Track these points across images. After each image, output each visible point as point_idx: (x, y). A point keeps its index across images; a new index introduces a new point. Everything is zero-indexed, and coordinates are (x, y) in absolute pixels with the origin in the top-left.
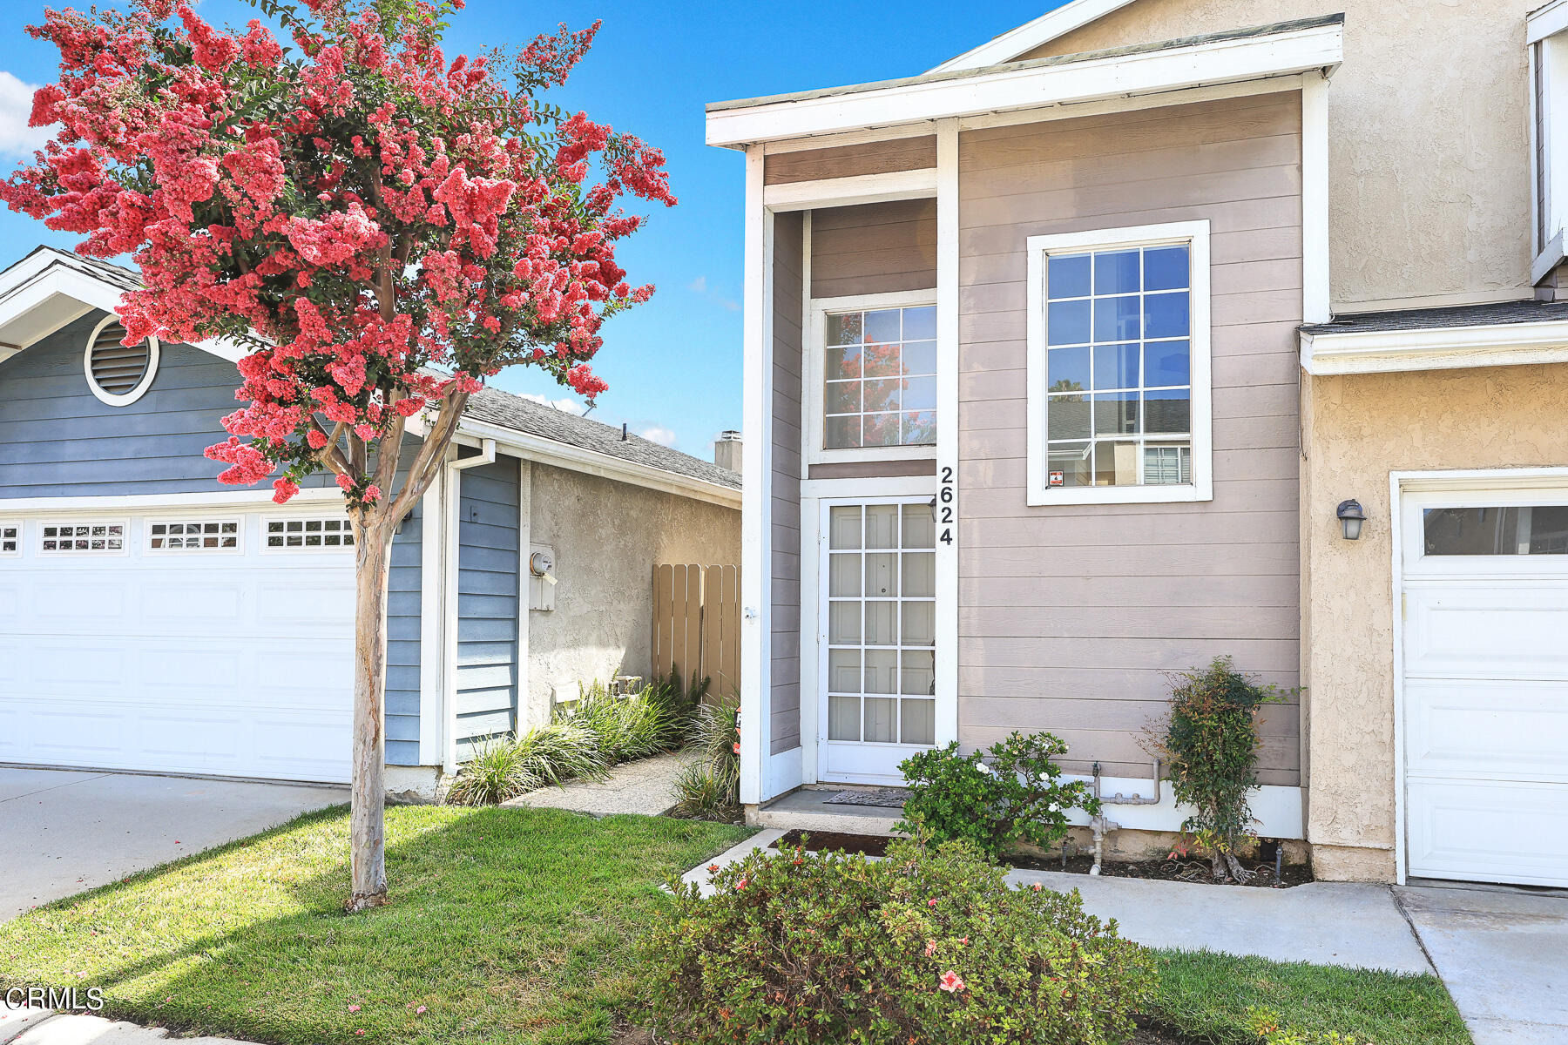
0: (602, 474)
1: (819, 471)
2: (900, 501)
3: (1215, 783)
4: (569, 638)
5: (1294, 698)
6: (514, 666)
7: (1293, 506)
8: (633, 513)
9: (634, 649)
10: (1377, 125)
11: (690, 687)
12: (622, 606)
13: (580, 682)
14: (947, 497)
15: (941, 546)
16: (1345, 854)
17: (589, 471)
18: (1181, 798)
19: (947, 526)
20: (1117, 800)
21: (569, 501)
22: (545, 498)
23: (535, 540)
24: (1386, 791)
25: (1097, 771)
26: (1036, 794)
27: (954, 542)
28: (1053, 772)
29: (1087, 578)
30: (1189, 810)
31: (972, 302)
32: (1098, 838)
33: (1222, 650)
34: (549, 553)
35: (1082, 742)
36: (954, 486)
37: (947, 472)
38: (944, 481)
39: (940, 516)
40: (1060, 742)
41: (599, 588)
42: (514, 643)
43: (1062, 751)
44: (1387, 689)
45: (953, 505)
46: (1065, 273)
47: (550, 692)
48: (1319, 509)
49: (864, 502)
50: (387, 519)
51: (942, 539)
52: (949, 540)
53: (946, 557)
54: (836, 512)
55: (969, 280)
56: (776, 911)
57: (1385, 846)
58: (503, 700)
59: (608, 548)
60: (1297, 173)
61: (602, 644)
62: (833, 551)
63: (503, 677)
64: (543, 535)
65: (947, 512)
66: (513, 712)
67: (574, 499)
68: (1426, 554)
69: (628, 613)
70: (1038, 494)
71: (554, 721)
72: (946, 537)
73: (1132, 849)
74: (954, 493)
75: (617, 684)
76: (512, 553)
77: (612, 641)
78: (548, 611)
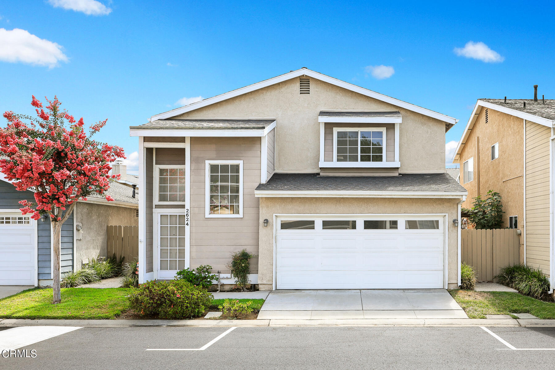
0: (95, 203)
1: (158, 206)
2: (178, 214)
3: (240, 273)
4: (86, 247)
5: (257, 257)
6: (73, 254)
7: (258, 219)
8: (101, 212)
9: (102, 249)
10: (291, 131)
11: (119, 260)
12: (99, 238)
13: (88, 258)
14: (187, 216)
15: (186, 226)
16: (264, 285)
17: (92, 202)
18: (235, 277)
19: (187, 222)
20: (223, 278)
21: (85, 210)
22: (79, 210)
23: (77, 221)
24: (272, 273)
25: (219, 272)
26: (205, 278)
27: (189, 225)
28: (209, 273)
29: (218, 233)
30: (236, 279)
31: (193, 173)
32: (219, 286)
33: (244, 247)
34: (81, 225)
35: (215, 267)
36: (189, 213)
37: (187, 210)
38: (187, 212)
39: (186, 220)
40: (211, 267)
41: (93, 233)
42: (73, 248)
43: (211, 269)
44: (272, 254)
45: (189, 217)
46: (214, 168)
47: (81, 261)
48: (261, 221)
49: (169, 214)
50: (61, 223)
51: (186, 225)
52: (188, 225)
53: (187, 229)
54: (162, 216)
55: (193, 168)
56: (151, 289)
57: (271, 283)
58: (70, 263)
59: (95, 222)
60: (260, 152)
61: (94, 248)
62: (161, 226)
63: (70, 257)
64: (79, 220)
65: (187, 219)
66: (73, 266)
67: (86, 209)
68: (281, 229)
69: (100, 240)
70: (207, 215)
71: (82, 268)
72: (187, 224)
73: (227, 288)
74: (189, 215)
75: (99, 259)
76: (72, 225)
77: (96, 247)
78: (81, 240)
